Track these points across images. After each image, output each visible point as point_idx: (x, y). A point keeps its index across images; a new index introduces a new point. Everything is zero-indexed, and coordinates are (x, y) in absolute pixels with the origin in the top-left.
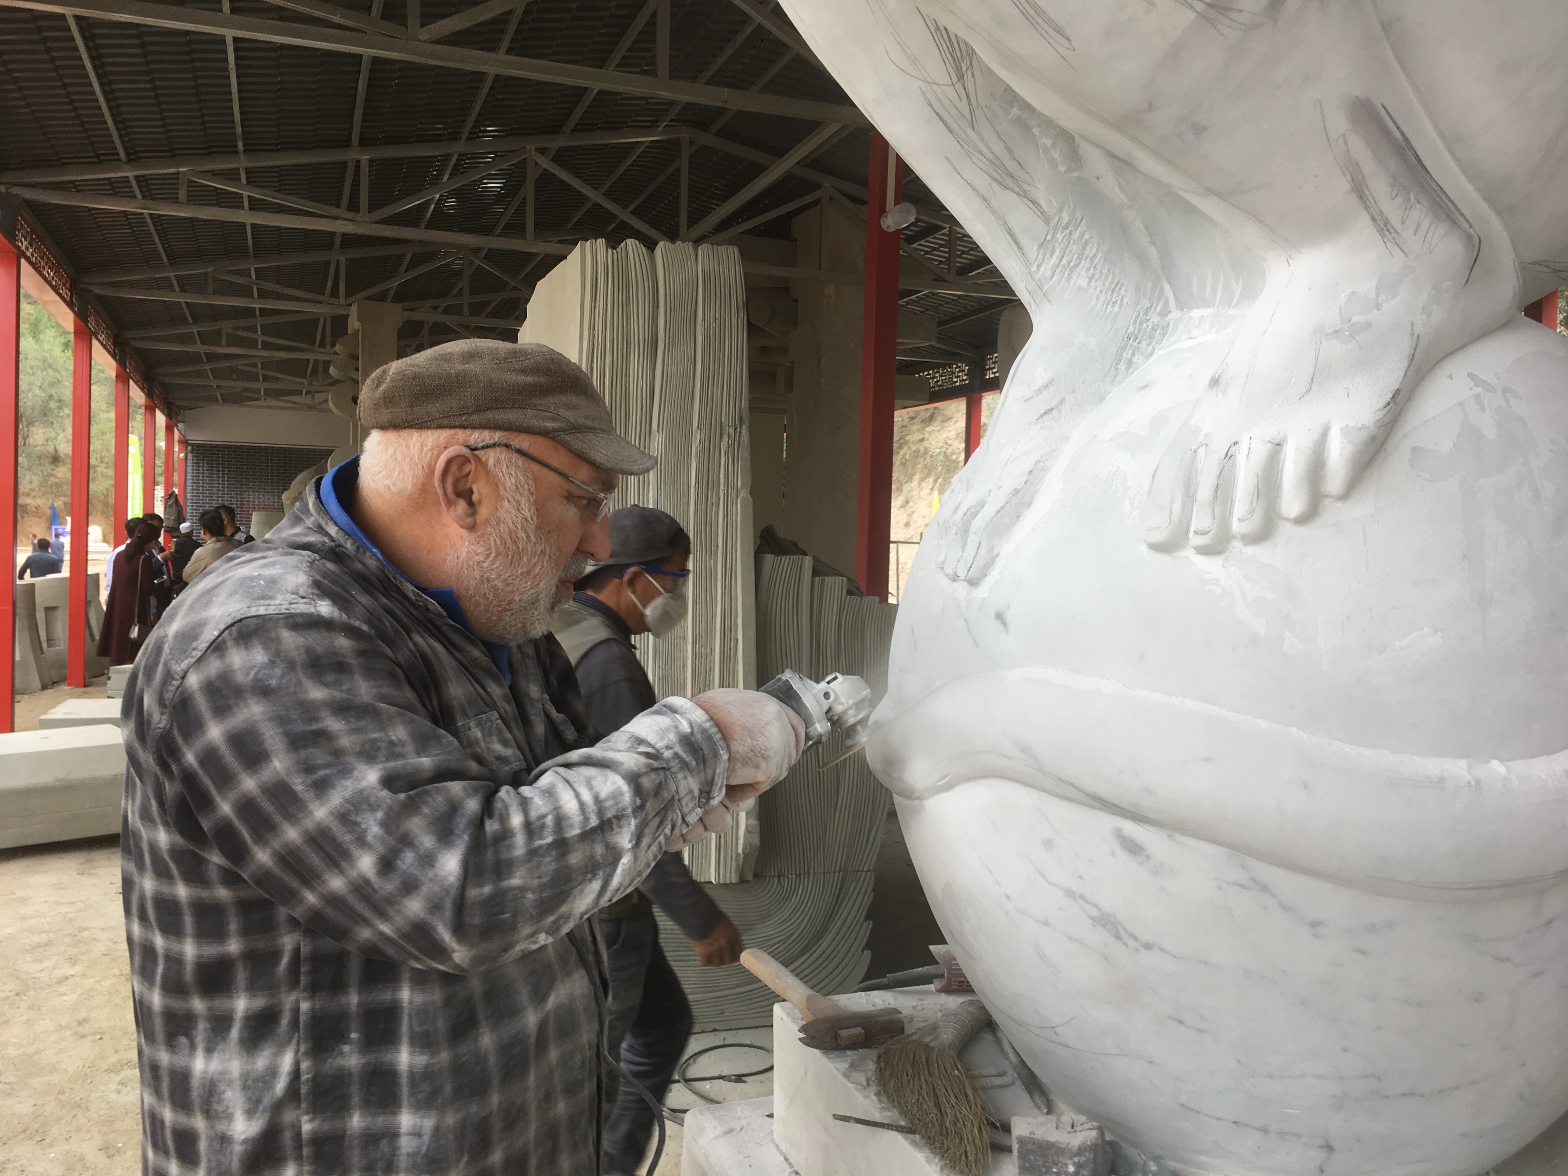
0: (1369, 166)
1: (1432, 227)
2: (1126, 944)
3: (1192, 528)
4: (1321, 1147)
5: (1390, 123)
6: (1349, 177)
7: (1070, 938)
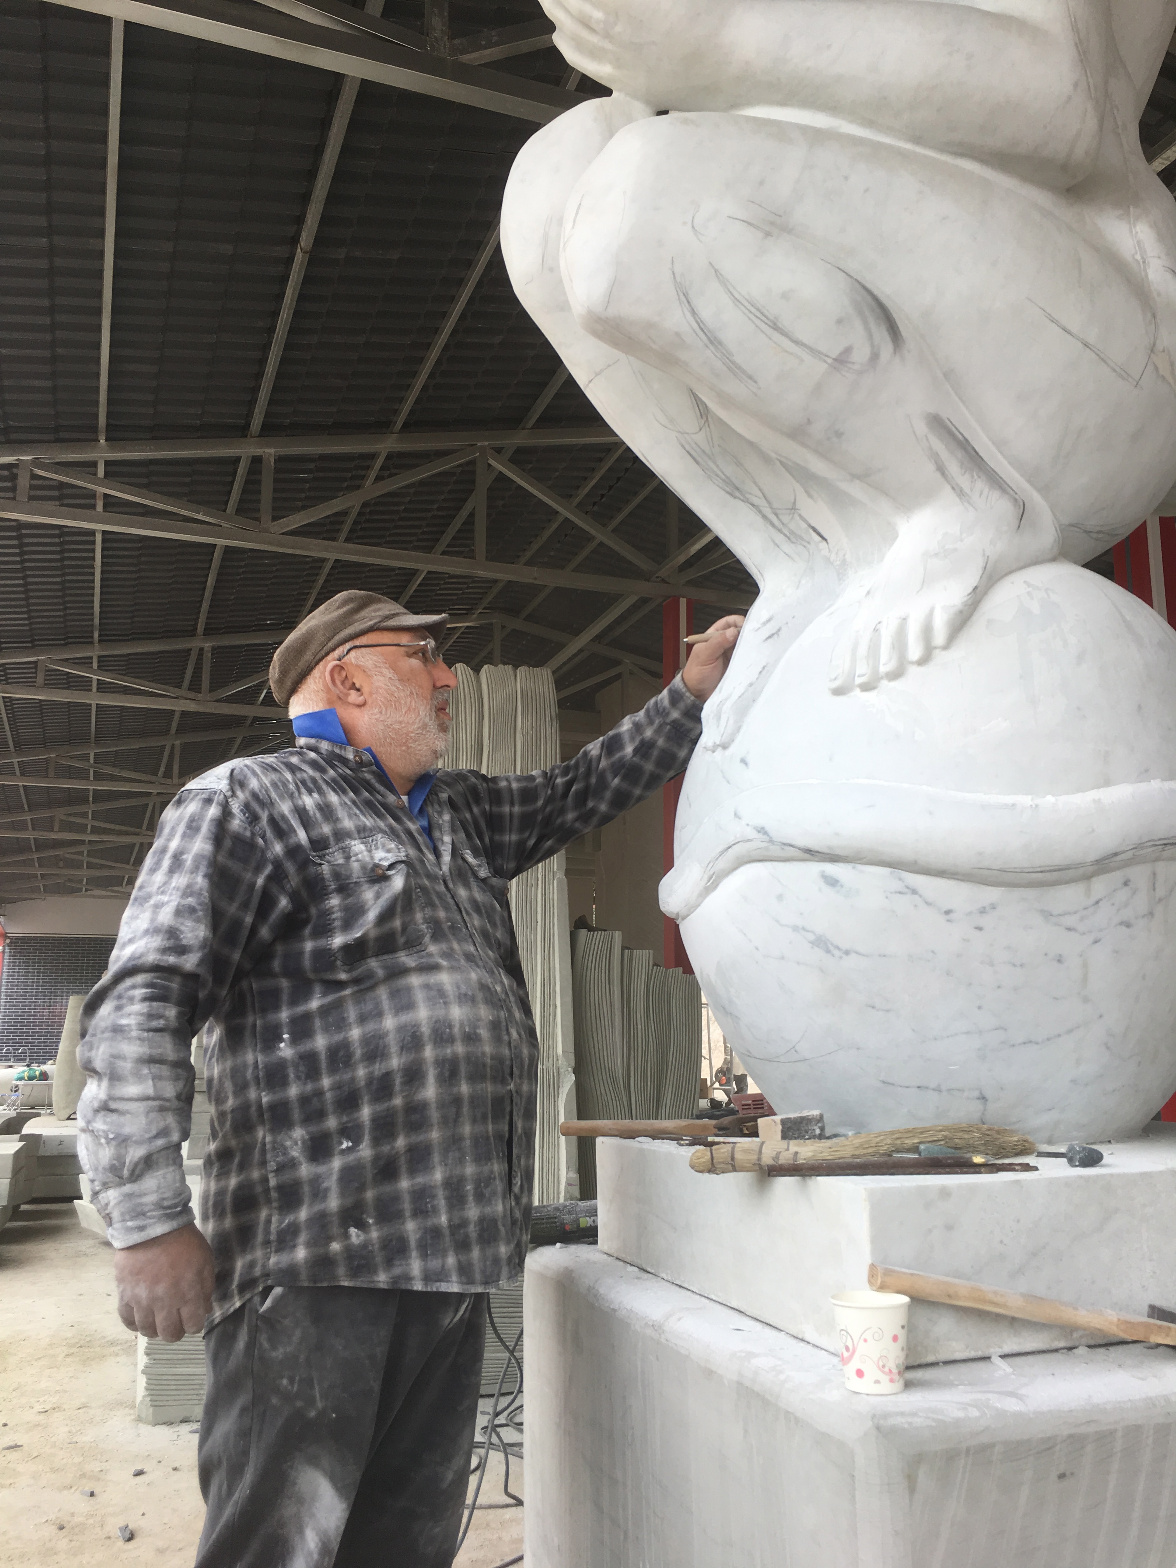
0: (944, 454)
1: (991, 493)
2: (833, 956)
3: (857, 675)
4: (978, 1099)
5: (954, 429)
6: (933, 461)
7: (798, 963)
